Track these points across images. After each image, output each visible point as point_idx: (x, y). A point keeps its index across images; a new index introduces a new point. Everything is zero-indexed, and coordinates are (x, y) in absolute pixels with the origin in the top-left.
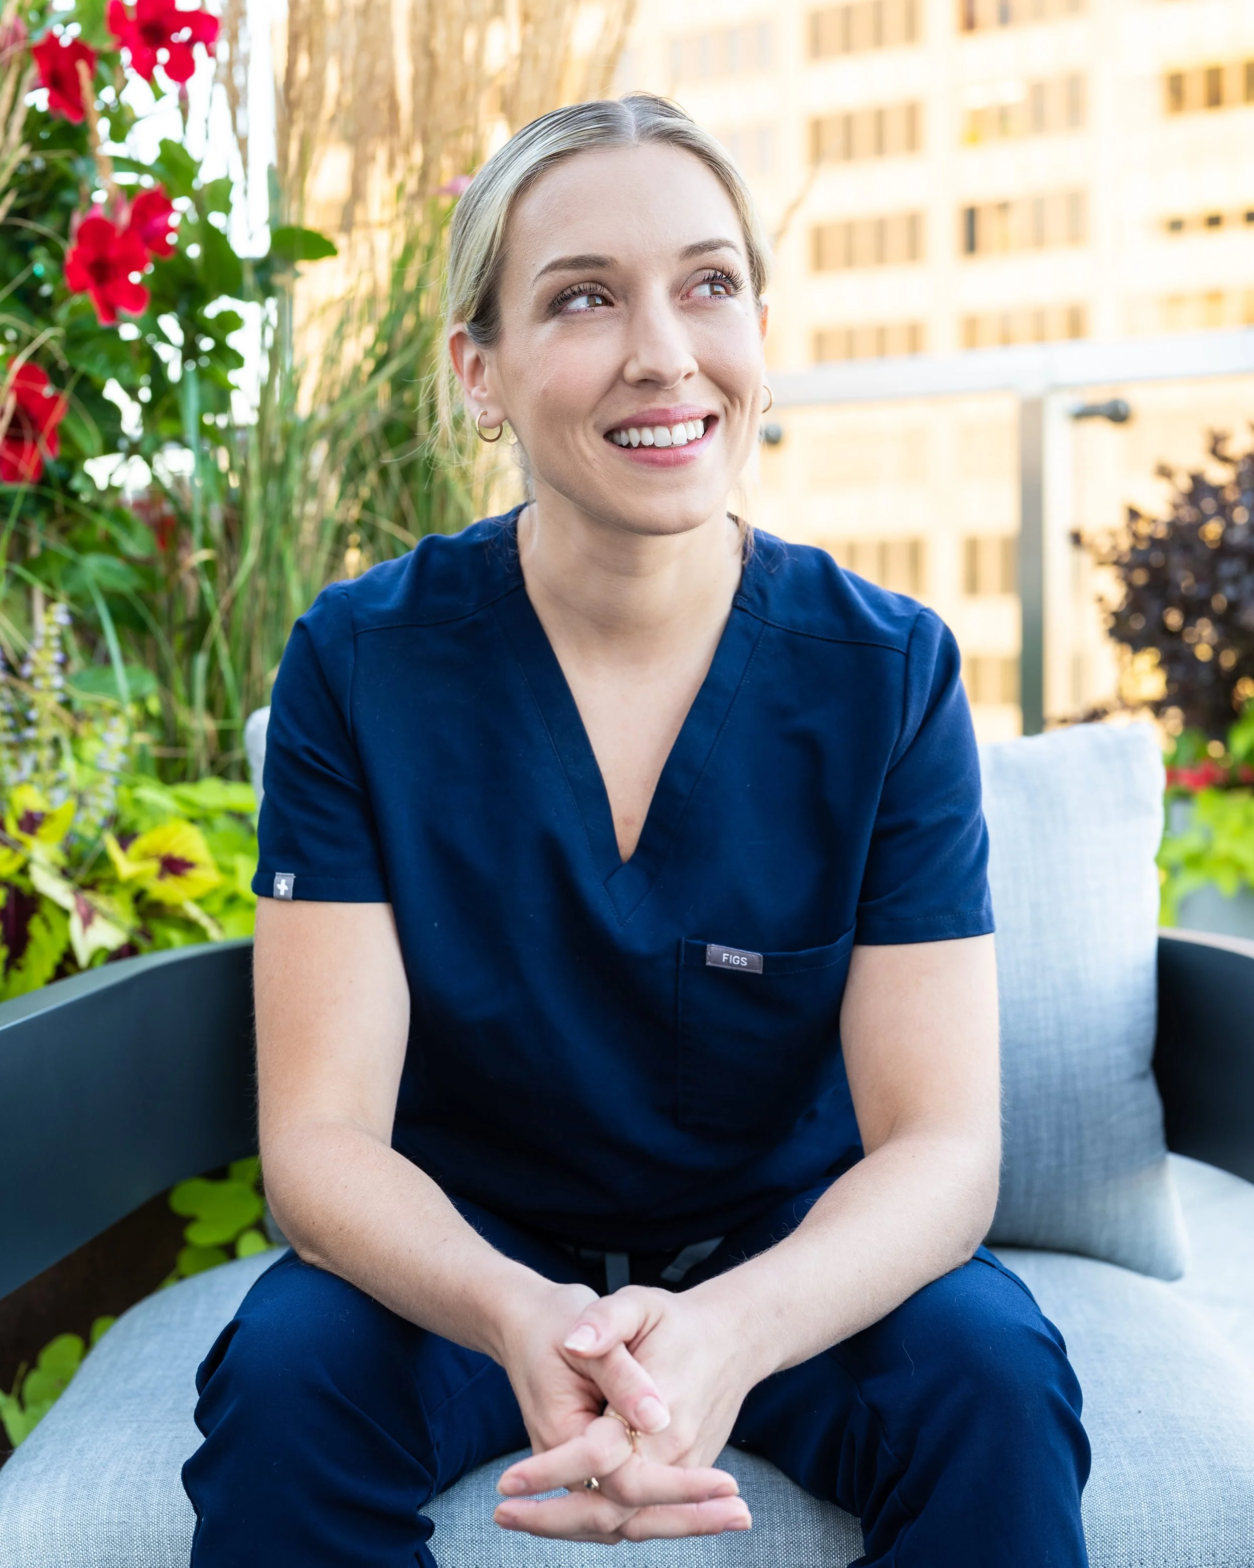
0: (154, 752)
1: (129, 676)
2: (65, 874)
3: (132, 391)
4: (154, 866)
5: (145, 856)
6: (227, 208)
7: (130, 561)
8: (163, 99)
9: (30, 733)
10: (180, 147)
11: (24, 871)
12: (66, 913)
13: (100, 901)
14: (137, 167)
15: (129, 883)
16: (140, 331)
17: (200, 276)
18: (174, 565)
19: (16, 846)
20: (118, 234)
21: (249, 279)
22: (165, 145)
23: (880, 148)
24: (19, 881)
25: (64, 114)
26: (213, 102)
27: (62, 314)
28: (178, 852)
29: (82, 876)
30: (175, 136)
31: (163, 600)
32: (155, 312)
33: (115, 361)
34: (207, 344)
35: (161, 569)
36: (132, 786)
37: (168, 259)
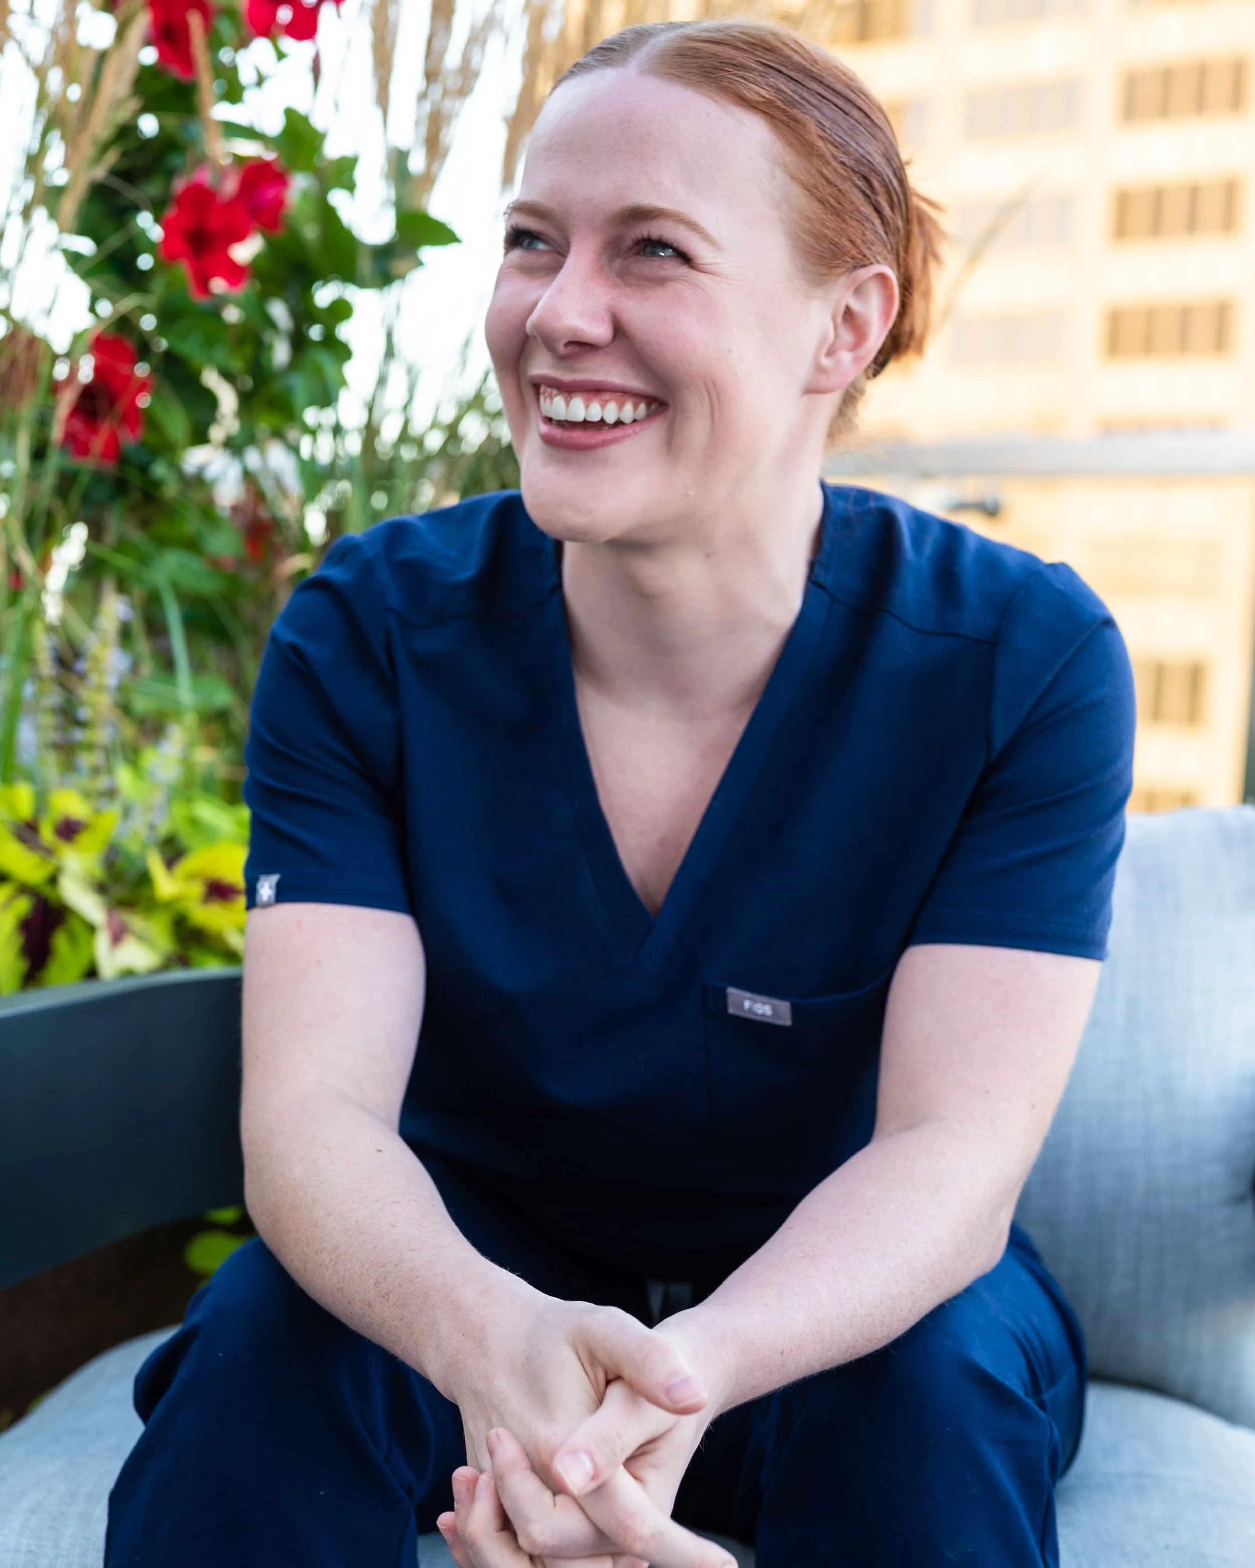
0: (222, 772)
1: (195, 688)
2: (101, 888)
3: (228, 376)
4: (197, 890)
5: (191, 877)
6: (351, 187)
7: (216, 564)
8: (284, 61)
9: (79, 735)
10: (305, 120)
11: (53, 880)
12: (91, 929)
13: (136, 921)
14: (249, 133)
15: (169, 904)
16: (243, 312)
17: (315, 257)
18: (267, 572)
19: (48, 852)
20: (221, 203)
21: (365, 265)
22: (290, 113)
23: (1192, 225)
24: (47, 891)
25: (175, 72)
27: (158, 287)
28: (227, 877)
29: (120, 892)
30: (301, 108)
31: (247, 607)
32: (264, 296)
33: (210, 342)
34: (315, 332)
35: (250, 577)
36: (189, 800)
37: (280, 234)
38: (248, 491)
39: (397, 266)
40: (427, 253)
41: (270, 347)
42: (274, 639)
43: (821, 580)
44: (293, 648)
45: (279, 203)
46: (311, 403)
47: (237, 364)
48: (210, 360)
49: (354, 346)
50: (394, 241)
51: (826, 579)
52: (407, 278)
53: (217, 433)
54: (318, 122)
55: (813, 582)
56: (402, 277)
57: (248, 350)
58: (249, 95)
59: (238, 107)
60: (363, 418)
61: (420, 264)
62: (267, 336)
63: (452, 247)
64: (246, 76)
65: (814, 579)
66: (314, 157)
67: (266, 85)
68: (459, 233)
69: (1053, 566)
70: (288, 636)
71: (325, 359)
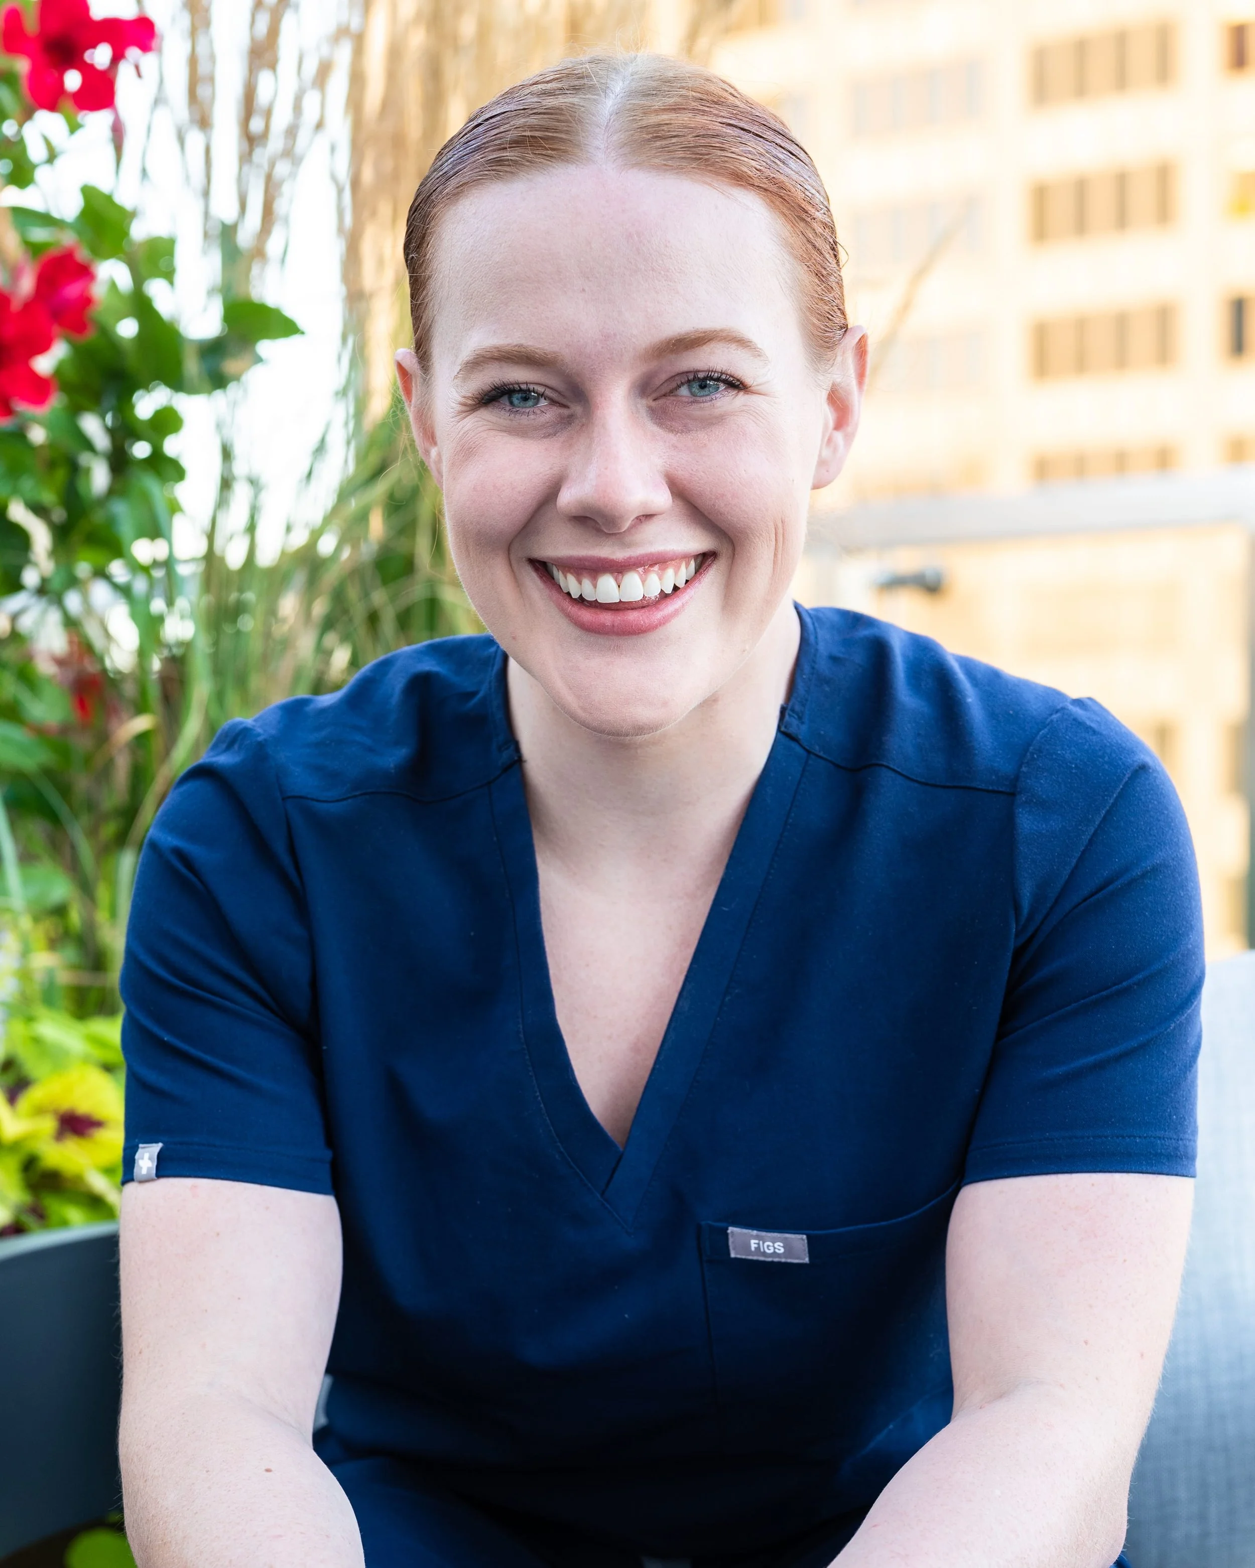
0: (64, 978)
1: (26, 881)
3: (39, 510)
4: (49, 1125)
5: (39, 1111)
6: (169, 275)
7: (40, 731)
8: (80, 134)
10: (109, 198)
14: (46, 219)
15: (17, 1146)
17: (132, 362)
18: (103, 738)
20: (16, 305)
21: (192, 366)
22: (89, 192)
26: (152, 134)
28: (83, 1106)
30: (104, 184)
31: (82, 783)
32: (75, 410)
33: (15, 472)
34: (141, 450)
35: (82, 743)
36: (30, 1019)
37: (91, 336)
38: (71, 642)
39: (230, 366)
40: (264, 347)
41: (88, 471)
42: (153, 846)
43: (792, 730)
44: (179, 853)
45: (86, 301)
46: (140, 534)
47: (48, 497)
48: (15, 491)
49: (185, 463)
50: (222, 335)
51: (801, 730)
52: (244, 378)
53: (30, 577)
54: (125, 198)
55: (784, 732)
56: (237, 378)
57: (61, 474)
58: (41, 174)
59: (30, 189)
60: (201, 548)
61: (259, 360)
62: (85, 459)
63: (294, 339)
64: (36, 152)
65: (783, 729)
66: (124, 242)
67: (58, 162)
68: (301, 323)
69: (1078, 702)
70: (170, 840)
71: (150, 483)
